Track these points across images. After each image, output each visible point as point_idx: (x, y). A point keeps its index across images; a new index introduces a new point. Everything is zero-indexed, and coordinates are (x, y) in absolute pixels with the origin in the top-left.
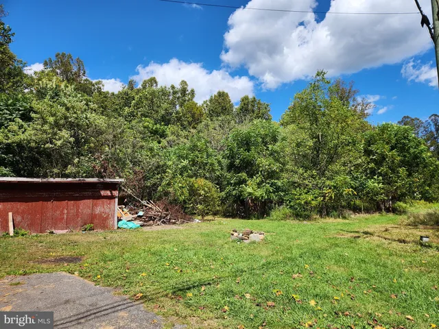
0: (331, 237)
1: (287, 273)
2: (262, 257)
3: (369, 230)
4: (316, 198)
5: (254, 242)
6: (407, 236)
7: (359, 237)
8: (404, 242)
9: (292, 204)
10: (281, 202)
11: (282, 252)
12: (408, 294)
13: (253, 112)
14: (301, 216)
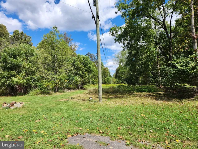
0: (58, 101)
1: (33, 120)
2: (20, 115)
3: (73, 97)
4: (52, 84)
5: (17, 108)
6: (86, 98)
7: (69, 100)
8: (84, 100)
9: (41, 87)
10: (36, 87)
11: (32, 111)
12: (82, 120)
13: (22, 39)
14: (45, 93)
